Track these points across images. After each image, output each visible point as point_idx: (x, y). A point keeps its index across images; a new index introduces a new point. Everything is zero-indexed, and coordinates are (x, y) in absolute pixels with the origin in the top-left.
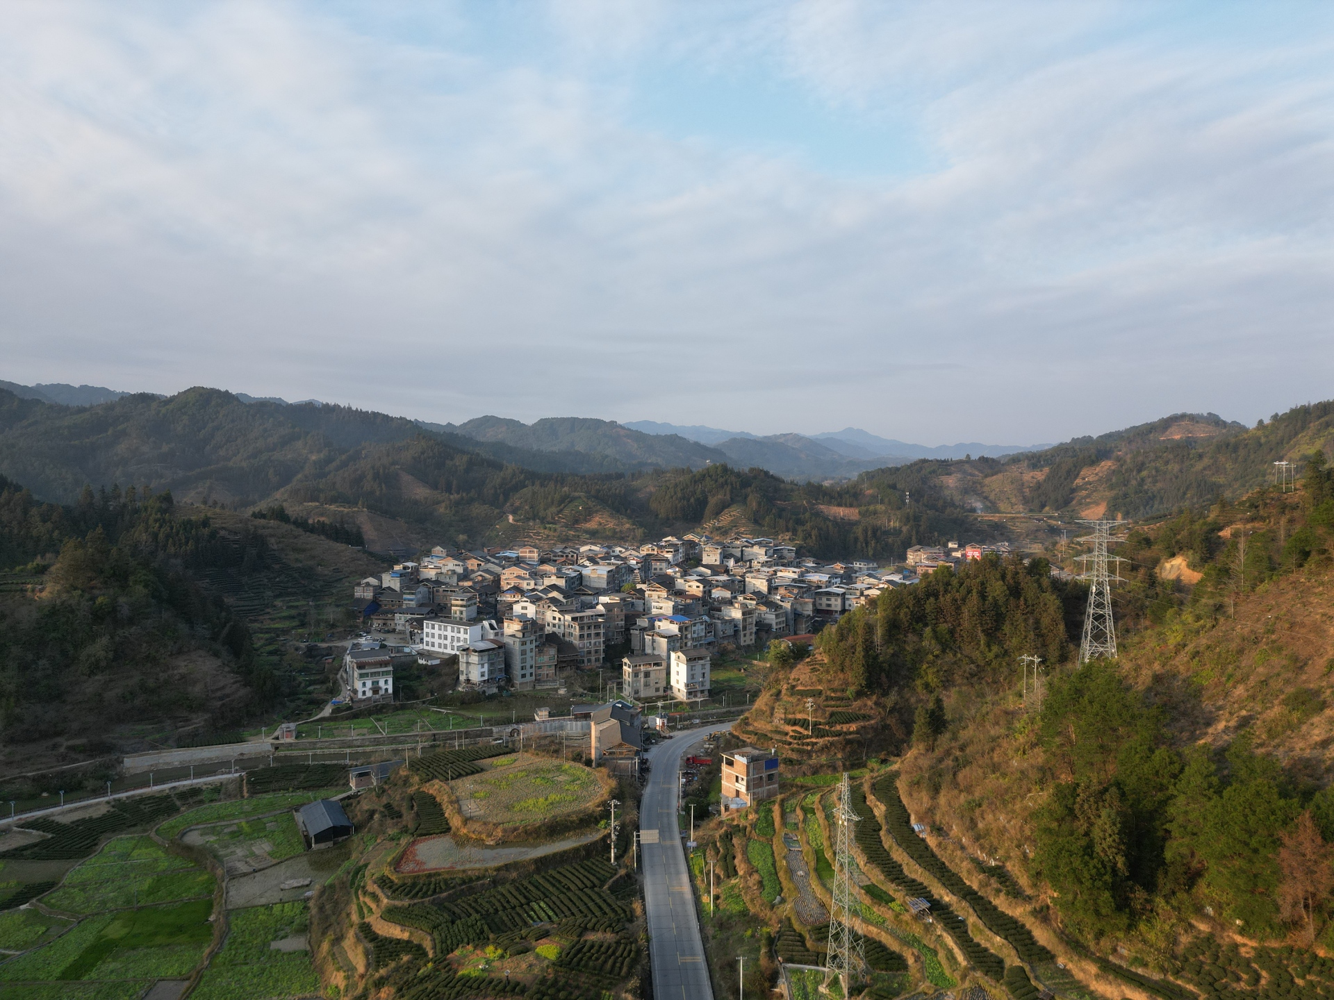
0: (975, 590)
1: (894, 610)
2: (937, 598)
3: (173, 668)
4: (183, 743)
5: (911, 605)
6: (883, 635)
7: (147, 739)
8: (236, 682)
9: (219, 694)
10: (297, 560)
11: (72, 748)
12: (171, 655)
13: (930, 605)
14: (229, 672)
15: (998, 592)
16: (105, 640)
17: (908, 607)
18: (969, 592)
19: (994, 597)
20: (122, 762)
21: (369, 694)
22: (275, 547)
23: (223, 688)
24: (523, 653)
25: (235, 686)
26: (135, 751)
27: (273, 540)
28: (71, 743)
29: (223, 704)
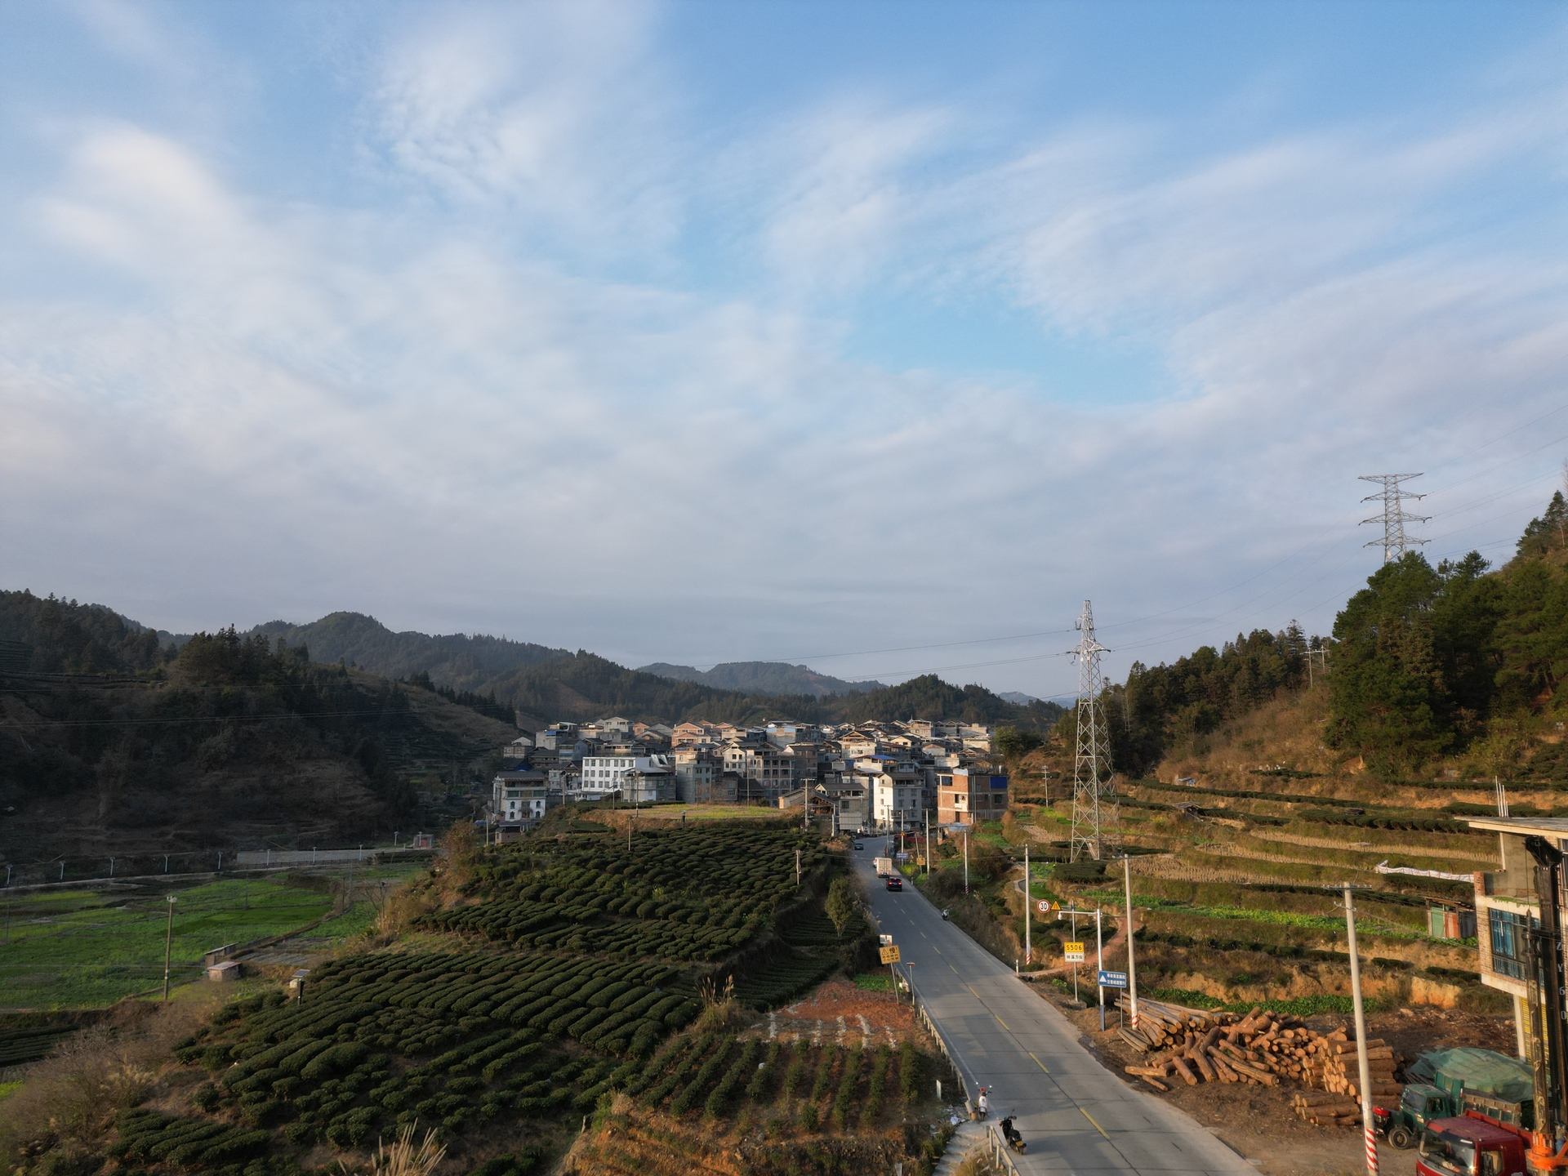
0: (1244, 667)
1: (1146, 689)
2: (1197, 675)
3: (300, 773)
4: (303, 846)
5: (1166, 683)
6: (1134, 714)
7: (265, 838)
8: (366, 795)
9: (348, 803)
10: (440, 726)
11: (181, 837)
12: (298, 758)
13: (1190, 683)
14: (361, 785)
15: (1274, 666)
16: (228, 732)
17: (1163, 685)
18: (1238, 669)
19: (1269, 673)
20: (235, 857)
21: (518, 817)
22: (417, 711)
23: (353, 798)
24: (698, 781)
25: (366, 798)
26: (251, 849)
27: (414, 703)
28: (179, 832)
29: (353, 813)
